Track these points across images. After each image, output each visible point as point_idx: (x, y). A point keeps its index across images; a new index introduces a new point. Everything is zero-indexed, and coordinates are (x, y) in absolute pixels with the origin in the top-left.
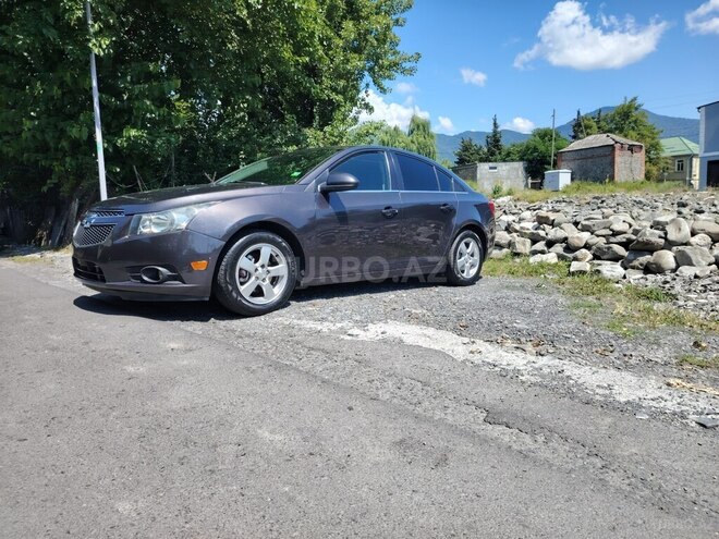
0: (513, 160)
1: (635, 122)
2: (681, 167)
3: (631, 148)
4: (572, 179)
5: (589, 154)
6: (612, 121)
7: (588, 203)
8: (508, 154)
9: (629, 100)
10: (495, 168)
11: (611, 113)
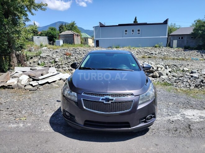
0: (43, 36)
1: (75, 28)
2: (86, 40)
3: (77, 35)
4: (63, 43)
5: (67, 36)
6: (69, 27)
7: (72, 50)
8: (42, 34)
9: (73, 22)
10: (39, 38)
11: (69, 25)
